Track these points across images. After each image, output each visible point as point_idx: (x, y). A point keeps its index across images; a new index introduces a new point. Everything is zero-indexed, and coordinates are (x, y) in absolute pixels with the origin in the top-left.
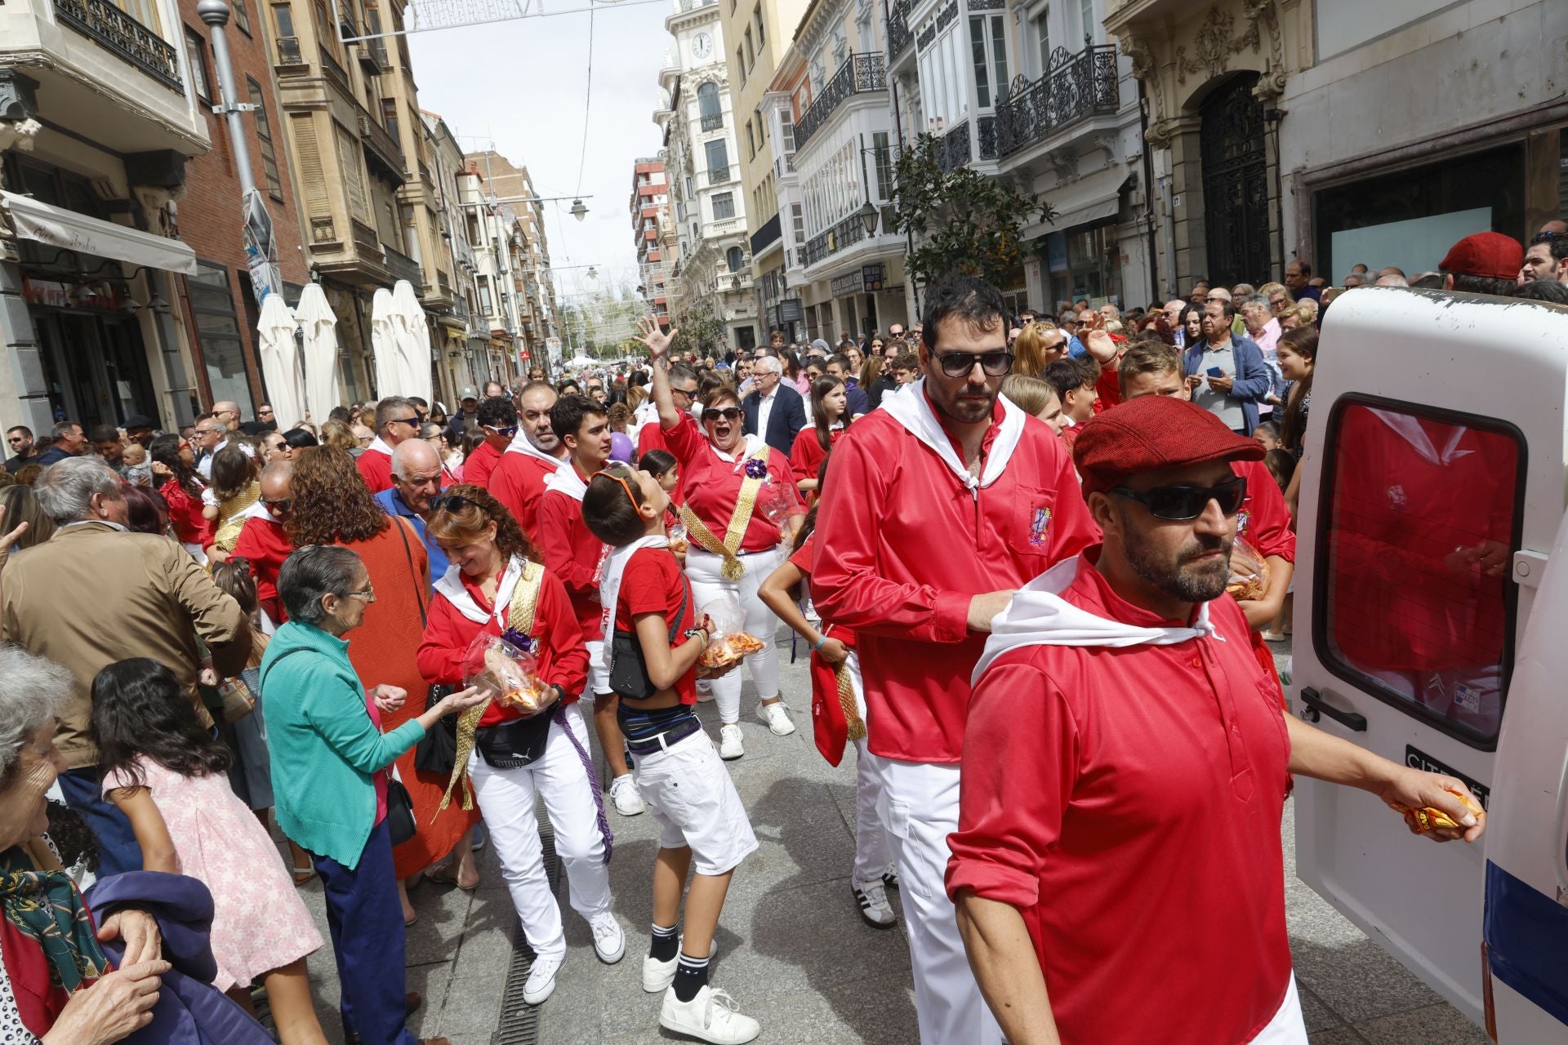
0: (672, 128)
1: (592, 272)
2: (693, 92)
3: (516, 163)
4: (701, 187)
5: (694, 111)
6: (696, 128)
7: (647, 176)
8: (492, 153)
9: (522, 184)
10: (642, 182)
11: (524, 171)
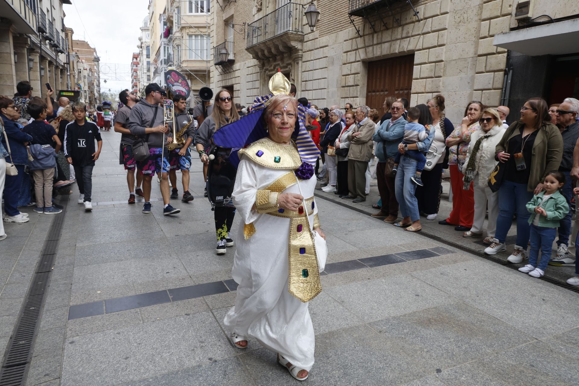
0: (141, 52)
1: (110, 90)
2: (145, 47)
3: (92, 46)
4: (145, 72)
5: (145, 52)
6: (145, 57)
7: (136, 58)
8: (84, 41)
9: (93, 53)
10: (135, 60)
11: (95, 49)
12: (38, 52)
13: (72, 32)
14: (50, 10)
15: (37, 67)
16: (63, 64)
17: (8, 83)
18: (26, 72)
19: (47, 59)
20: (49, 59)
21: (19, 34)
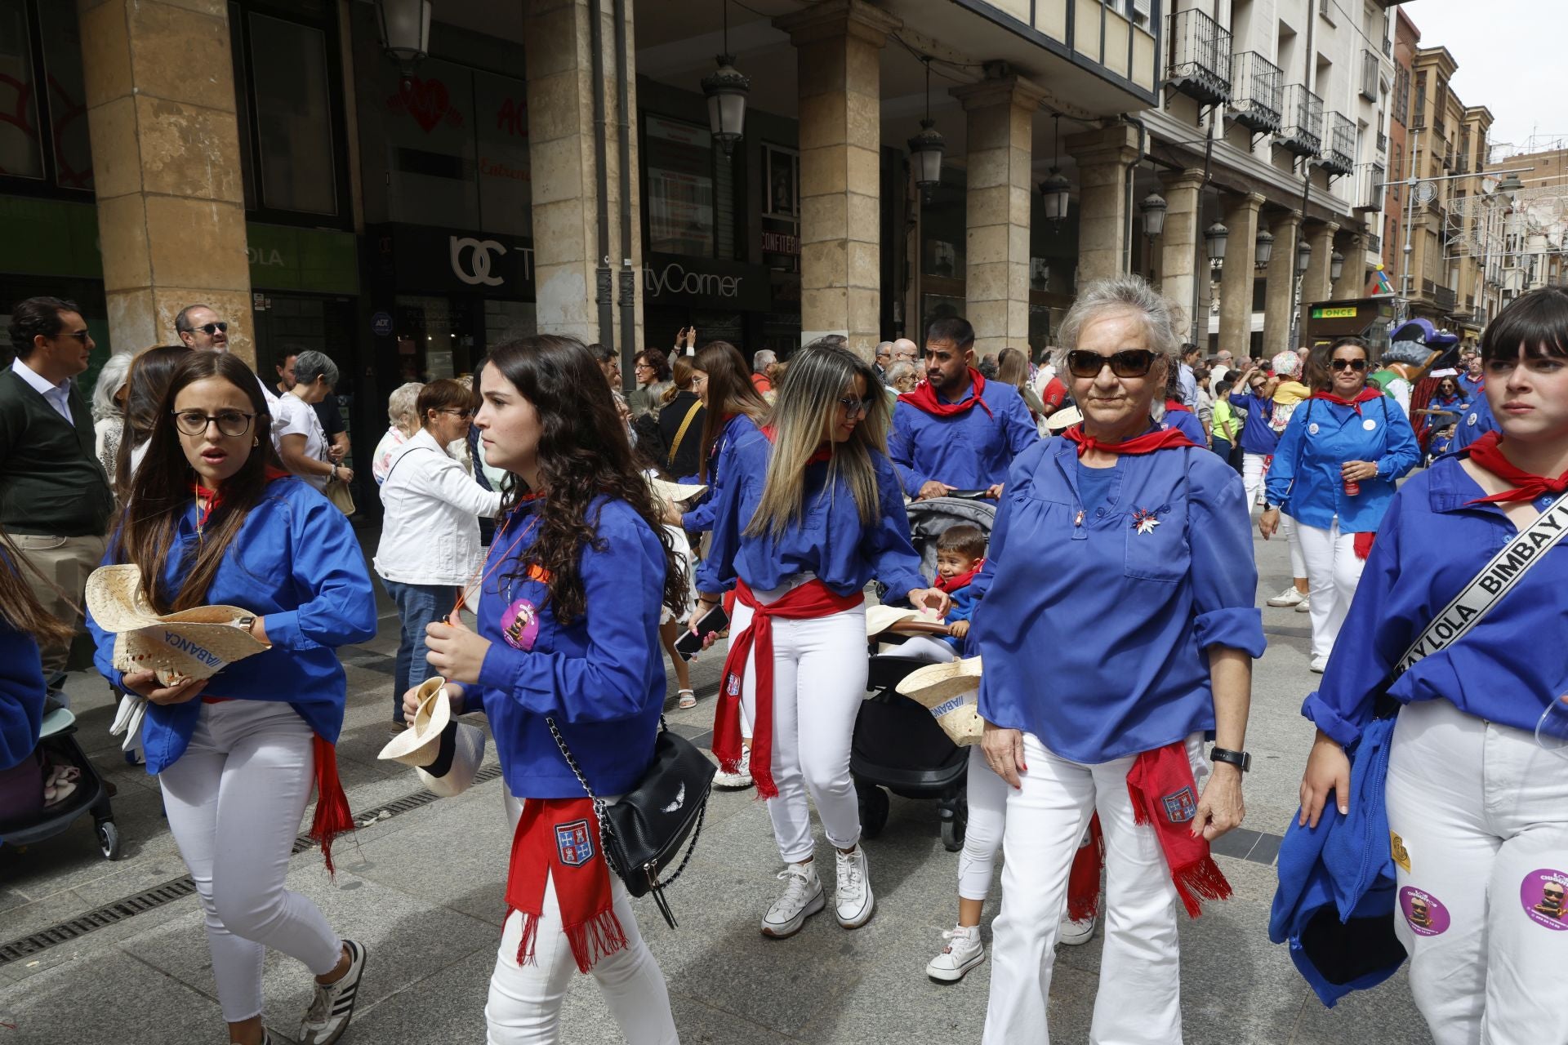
12: (1194, 177)
13: (1486, 117)
14: (1300, 28)
15: (1187, 229)
16: (1350, 214)
17: (995, 294)
18: (1112, 249)
19: (1251, 201)
20: (1262, 198)
21: (1101, 119)
